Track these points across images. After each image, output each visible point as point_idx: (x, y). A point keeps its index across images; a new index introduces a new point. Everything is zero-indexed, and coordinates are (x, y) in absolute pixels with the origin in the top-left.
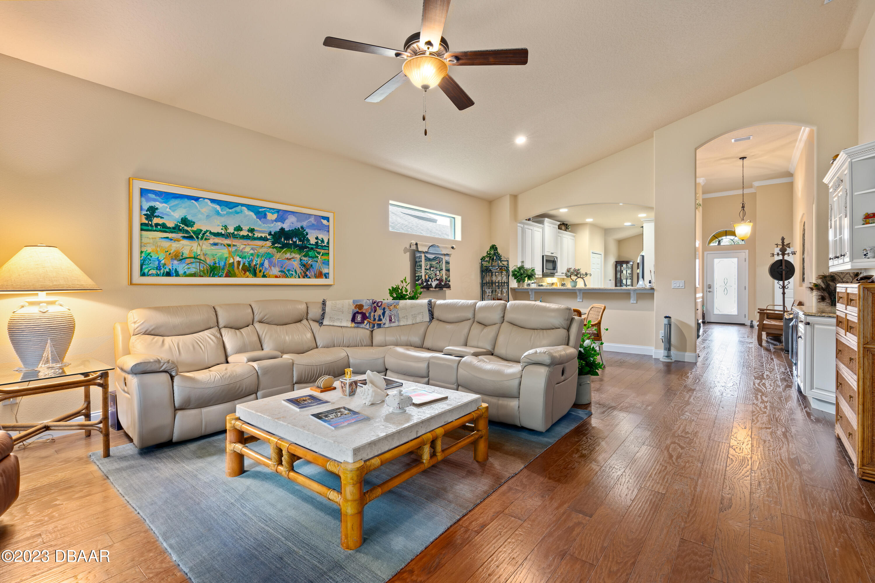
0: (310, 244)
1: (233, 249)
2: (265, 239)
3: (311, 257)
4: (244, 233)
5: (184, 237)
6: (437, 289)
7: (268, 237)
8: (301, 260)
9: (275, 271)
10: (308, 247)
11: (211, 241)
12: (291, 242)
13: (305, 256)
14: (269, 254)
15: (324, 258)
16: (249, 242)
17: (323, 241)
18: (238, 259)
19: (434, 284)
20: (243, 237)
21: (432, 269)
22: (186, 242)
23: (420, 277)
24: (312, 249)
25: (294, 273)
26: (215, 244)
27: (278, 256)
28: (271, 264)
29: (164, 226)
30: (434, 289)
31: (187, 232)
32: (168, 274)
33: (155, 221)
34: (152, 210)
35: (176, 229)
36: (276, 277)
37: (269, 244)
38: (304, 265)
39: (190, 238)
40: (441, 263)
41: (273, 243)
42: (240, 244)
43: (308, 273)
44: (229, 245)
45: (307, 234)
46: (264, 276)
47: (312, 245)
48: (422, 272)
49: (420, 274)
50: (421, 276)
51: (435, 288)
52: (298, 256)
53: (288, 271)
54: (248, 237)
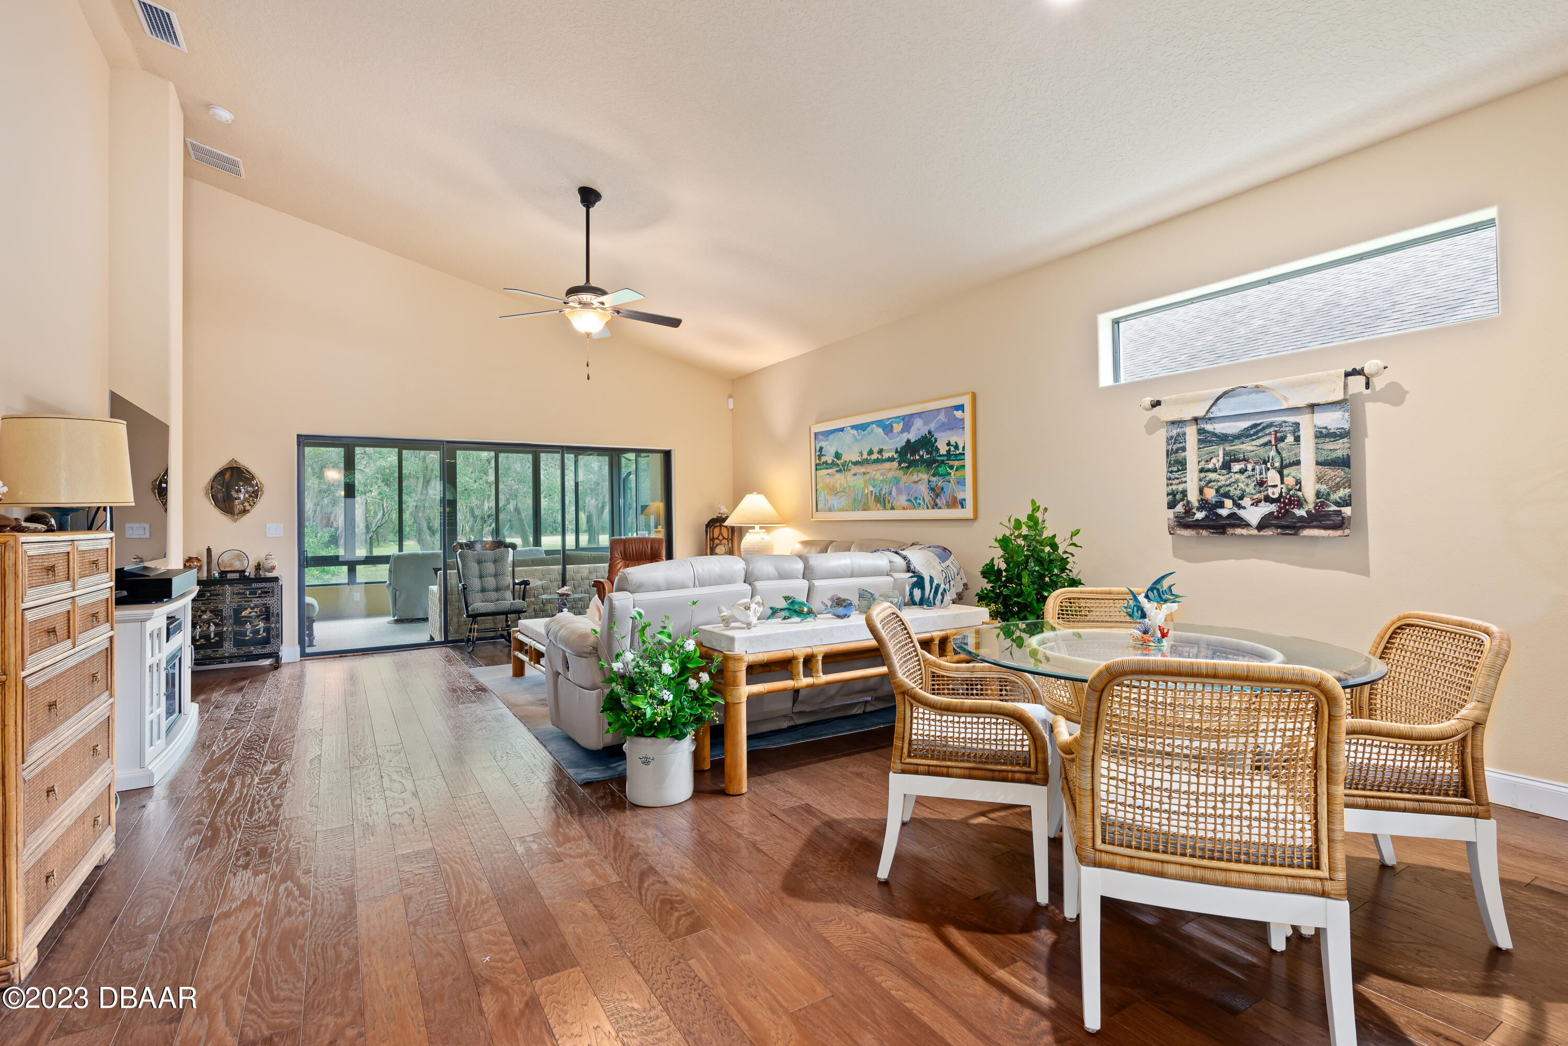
0: (940, 456)
1: (868, 477)
2: (891, 459)
3: (942, 475)
4: (874, 456)
5: (837, 471)
6: (1268, 532)
7: (896, 456)
8: (929, 481)
9: (902, 500)
10: (938, 461)
11: (853, 472)
12: (917, 457)
13: (934, 475)
14: (895, 478)
15: (959, 474)
16: (879, 466)
17: (956, 447)
18: (871, 488)
19: (1253, 515)
20: (874, 461)
21: (1236, 467)
22: (838, 476)
23: (1178, 497)
24: (943, 462)
25: (921, 502)
26: (855, 475)
27: (905, 479)
28: (899, 492)
29: (826, 463)
30: (1255, 532)
31: (838, 465)
32: (830, 510)
33: (823, 459)
34: (821, 449)
35: (834, 464)
36: (904, 509)
37: (895, 464)
38: (933, 489)
39: (840, 471)
40: (1290, 439)
41: (900, 464)
42: (871, 469)
43: (938, 501)
44: (864, 474)
45: (936, 441)
46: (892, 508)
47: (943, 455)
48: (1188, 479)
49: (1181, 487)
50: (1184, 493)
51: (1261, 526)
52: (925, 477)
53: (916, 499)
54: (877, 461)
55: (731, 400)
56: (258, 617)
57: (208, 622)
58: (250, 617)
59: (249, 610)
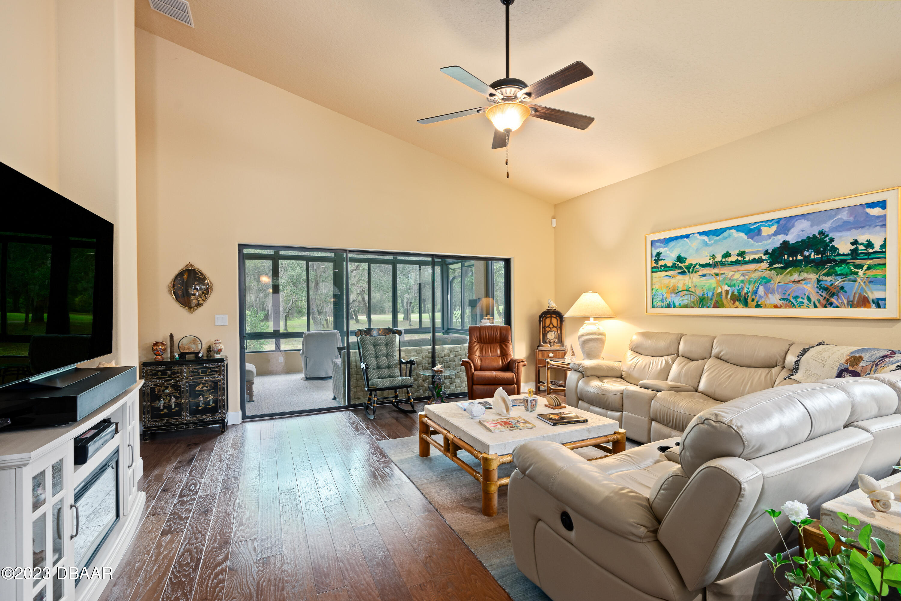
0: (839, 255)
1: (721, 278)
2: (760, 261)
3: (842, 275)
4: (733, 258)
5: (679, 273)
7: (764, 258)
8: (818, 281)
9: (775, 299)
10: (835, 261)
11: (700, 273)
12: (799, 258)
13: (827, 275)
14: (764, 278)
15: (874, 272)
16: (739, 267)
17: (870, 246)
18: (726, 288)
20: (732, 263)
22: (680, 277)
24: (843, 261)
25: (805, 301)
26: (704, 275)
27: (778, 279)
28: (768, 291)
29: (665, 266)
31: (681, 268)
33: (661, 263)
34: (658, 254)
35: (674, 267)
36: (776, 307)
37: (764, 265)
38: (826, 289)
39: (683, 273)
41: (771, 264)
42: (728, 271)
43: (833, 300)
44: (717, 275)
45: (832, 240)
46: (758, 306)
47: (844, 255)
52: (813, 277)
53: (796, 298)
54: (737, 263)
55: (554, 220)
56: (208, 391)
57: (170, 395)
58: (202, 391)
59: (201, 385)
